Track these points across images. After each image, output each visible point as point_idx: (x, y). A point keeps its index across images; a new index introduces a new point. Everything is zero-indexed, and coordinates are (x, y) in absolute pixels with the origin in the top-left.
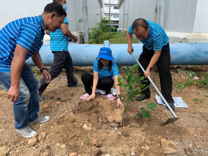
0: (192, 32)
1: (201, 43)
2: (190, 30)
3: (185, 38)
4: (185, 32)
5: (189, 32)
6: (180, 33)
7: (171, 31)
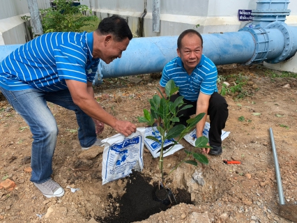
0: (206, 15)
1: (228, 33)
2: (203, 13)
3: (198, 25)
4: (196, 15)
5: (202, 15)
6: (187, 16)
7: (172, 13)
